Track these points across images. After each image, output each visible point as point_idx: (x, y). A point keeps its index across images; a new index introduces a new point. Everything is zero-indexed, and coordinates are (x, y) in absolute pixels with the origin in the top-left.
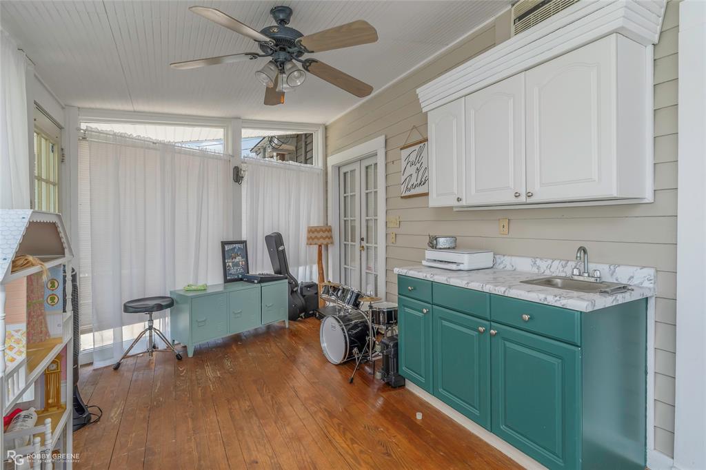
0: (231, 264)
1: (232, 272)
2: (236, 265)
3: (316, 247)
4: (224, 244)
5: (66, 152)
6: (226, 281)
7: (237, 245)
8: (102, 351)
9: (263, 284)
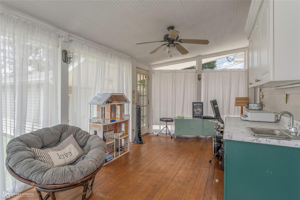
0: (196, 111)
1: (196, 113)
2: (198, 111)
3: (240, 107)
4: (193, 103)
5: (150, 77)
6: (193, 117)
7: (199, 104)
8: (156, 131)
9: (204, 120)
